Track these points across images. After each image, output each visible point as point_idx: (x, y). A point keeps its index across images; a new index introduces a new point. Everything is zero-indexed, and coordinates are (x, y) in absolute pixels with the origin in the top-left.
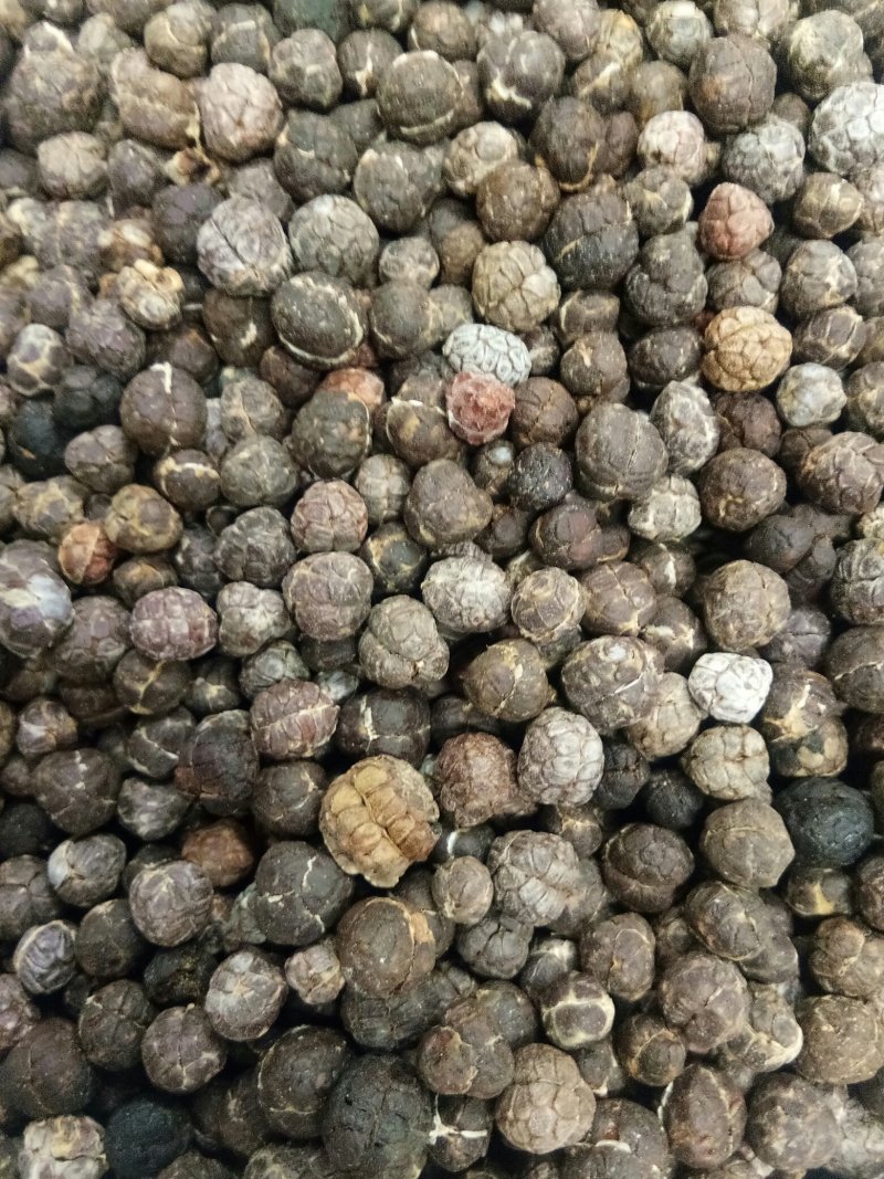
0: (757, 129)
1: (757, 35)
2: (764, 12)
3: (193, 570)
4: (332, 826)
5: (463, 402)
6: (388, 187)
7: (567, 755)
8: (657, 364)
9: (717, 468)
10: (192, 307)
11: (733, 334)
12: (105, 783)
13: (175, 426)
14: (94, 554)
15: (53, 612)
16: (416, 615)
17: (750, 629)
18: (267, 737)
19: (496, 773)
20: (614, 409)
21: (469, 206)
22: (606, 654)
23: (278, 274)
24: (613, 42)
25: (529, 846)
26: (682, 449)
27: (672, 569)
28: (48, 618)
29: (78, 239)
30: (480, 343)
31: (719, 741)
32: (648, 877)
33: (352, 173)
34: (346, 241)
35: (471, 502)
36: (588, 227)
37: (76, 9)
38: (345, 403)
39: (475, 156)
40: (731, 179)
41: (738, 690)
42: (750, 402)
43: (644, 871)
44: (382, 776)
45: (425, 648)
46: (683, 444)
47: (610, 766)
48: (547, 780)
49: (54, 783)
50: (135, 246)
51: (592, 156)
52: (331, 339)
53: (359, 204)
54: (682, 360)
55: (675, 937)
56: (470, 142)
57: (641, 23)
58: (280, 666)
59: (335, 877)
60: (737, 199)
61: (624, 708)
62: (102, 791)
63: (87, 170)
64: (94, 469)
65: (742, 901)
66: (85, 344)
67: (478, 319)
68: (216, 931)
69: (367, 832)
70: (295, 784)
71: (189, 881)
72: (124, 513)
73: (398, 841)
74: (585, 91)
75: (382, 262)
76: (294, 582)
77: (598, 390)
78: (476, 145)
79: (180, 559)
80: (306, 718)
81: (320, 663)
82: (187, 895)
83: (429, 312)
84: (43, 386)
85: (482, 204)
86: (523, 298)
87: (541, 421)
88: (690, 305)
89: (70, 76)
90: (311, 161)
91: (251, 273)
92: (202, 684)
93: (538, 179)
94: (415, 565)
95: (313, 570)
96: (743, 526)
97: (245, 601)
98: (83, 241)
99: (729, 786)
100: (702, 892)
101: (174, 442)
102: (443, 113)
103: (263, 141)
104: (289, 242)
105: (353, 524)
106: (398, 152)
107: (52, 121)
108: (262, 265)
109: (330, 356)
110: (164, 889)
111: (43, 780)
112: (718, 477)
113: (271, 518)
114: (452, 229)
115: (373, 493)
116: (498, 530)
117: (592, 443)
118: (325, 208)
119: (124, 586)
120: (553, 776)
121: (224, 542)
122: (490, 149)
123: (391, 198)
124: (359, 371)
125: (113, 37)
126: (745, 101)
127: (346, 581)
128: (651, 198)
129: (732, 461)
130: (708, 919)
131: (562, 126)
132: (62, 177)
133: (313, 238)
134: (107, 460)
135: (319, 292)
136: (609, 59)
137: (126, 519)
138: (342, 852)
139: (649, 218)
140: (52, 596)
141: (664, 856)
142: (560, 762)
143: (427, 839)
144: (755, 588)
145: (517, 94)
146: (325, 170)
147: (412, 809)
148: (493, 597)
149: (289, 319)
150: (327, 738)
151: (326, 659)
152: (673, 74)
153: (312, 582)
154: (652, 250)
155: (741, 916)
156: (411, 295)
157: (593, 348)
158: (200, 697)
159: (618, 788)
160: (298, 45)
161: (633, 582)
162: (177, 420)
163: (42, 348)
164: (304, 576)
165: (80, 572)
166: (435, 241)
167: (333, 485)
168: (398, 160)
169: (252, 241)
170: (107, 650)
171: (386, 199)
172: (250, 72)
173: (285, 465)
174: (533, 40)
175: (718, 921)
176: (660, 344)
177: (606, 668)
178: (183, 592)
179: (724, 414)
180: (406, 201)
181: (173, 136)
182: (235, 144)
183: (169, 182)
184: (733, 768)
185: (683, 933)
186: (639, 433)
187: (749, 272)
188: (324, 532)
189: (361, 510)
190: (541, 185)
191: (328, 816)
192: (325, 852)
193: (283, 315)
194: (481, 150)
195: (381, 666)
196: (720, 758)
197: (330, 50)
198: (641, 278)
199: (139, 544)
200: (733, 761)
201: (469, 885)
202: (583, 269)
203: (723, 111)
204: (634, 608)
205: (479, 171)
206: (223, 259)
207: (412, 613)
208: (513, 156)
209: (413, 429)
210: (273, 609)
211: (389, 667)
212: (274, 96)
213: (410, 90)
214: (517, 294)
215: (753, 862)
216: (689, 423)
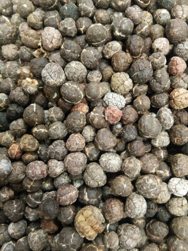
0: (183, 43)
1: (183, 18)
2: (185, 12)
3: (42, 155)
4: (78, 225)
5: (109, 115)
6: (89, 59)
7: (138, 208)
8: (158, 103)
9: (174, 130)
10: (41, 87)
11: (178, 96)
12: (21, 209)
13: (37, 119)
14: (17, 152)
15: (7, 169)
16: (98, 169)
17: (184, 173)
18: (61, 201)
19: (120, 211)
20: (148, 117)
21: (110, 62)
22: (148, 182)
23: (62, 82)
24: (145, 20)
25: (128, 230)
26: (165, 125)
27: (162, 154)
28: (5, 171)
29: (12, 71)
30: (113, 98)
31: (176, 202)
32: (158, 235)
33: (80, 55)
34: (79, 73)
35: (112, 140)
36: (140, 69)
37: (10, 12)
38: (79, 115)
39: (111, 50)
40: (176, 55)
41: (181, 190)
42: (182, 112)
43: (157, 234)
44: (90, 212)
45: (101, 178)
46: (166, 124)
47: (148, 208)
48: (133, 214)
49: (8, 210)
50: (26, 73)
51: (141, 50)
52: (76, 99)
53: (82, 63)
54: (164, 102)
55: (164, 249)
56: (110, 47)
57: (152, 14)
58: (64, 180)
59: (79, 239)
60: (179, 61)
61: (152, 195)
62: (20, 211)
63: (14, 54)
64: (17, 131)
65: (182, 243)
66: (14, 99)
67: (112, 91)
68: (50, 245)
69: (87, 228)
70: (68, 213)
71: (42, 236)
72: (24, 142)
73: (95, 230)
74: (139, 33)
75: (88, 77)
76: (67, 161)
77: (143, 110)
78: (111, 47)
79: (38, 152)
80: (70, 196)
81: (74, 179)
82: (42, 239)
83: (100, 91)
84: (4, 109)
85: (113, 62)
86: (124, 87)
87: (129, 119)
88: (166, 88)
89: (9, 30)
90: (70, 53)
91: (55, 82)
92: (44, 183)
93: (127, 56)
94: (98, 154)
95: (72, 158)
96: (181, 145)
97: (55, 165)
98: (13, 72)
99: (179, 213)
100: (172, 240)
101: (36, 123)
102: (103, 39)
103: (57, 46)
104: (64, 73)
105: (82, 145)
106: (92, 50)
107: (5, 41)
108: (58, 80)
109: (75, 102)
110: (36, 238)
111: (6, 209)
112: (175, 133)
113: (61, 143)
114: (105, 68)
115: (86, 136)
116: (118, 146)
117: (143, 126)
118: (73, 64)
119: (24, 160)
120: (134, 213)
121: (49, 150)
122: (115, 48)
123: (90, 61)
124: (82, 104)
125: (20, 19)
126: (181, 36)
127: (80, 161)
128: (156, 60)
129: (178, 129)
130: (174, 248)
131: (133, 43)
132: (7, 56)
133: (70, 73)
134: (20, 128)
135: (72, 87)
136: (145, 24)
137: (25, 144)
138: (80, 232)
139: (156, 65)
140: (7, 165)
141: (162, 230)
142: (136, 210)
143: (102, 229)
144: (185, 163)
145: (122, 34)
146: (73, 54)
147: (98, 222)
148: (118, 164)
149: (65, 94)
150: (76, 200)
151: (76, 178)
152: (161, 28)
153: (72, 162)
154: (157, 74)
155: (182, 247)
156: (96, 86)
157: (142, 100)
158: (44, 187)
159: (150, 213)
160: (66, 22)
161: (154, 160)
162: (37, 118)
163: (3, 100)
164: (70, 160)
165: (14, 157)
166: (101, 71)
167: (76, 135)
168: (92, 52)
169: (55, 75)
170: (21, 177)
171: (89, 62)
172: (54, 29)
173: (64, 129)
174: (126, 20)
175: (176, 249)
176: (158, 97)
177: (148, 185)
178: (39, 162)
179: (175, 115)
180: (94, 62)
181: (35, 45)
182: (50, 48)
183: (35, 57)
184: (180, 209)
185: (166, 248)
186: (155, 123)
187: (181, 79)
188: (74, 148)
189: (84, 141)
190: (128, 58)
191: (77, 223)
192: (76, 232)
193: (64, 93)
194: (113, 48)
195: (90, 183)
196: (176, 206)
197: (74, 23)
198: (154, 81)
199: (28, 150)
200: (180, 207)
201: (113, 241)
202: (139, 79)
203: (174, 38)
204: (154, 167)
205: (112, 53)
206: (48, 79)
207: (97, 169)
208: (120, 50)
209: (97, 121)
210: (62, 167)
211: (92, 183)
212: (60, 35)
213: (95, 34)
214: (122, 86)
215: (185, 234)
216: (167, 119)
